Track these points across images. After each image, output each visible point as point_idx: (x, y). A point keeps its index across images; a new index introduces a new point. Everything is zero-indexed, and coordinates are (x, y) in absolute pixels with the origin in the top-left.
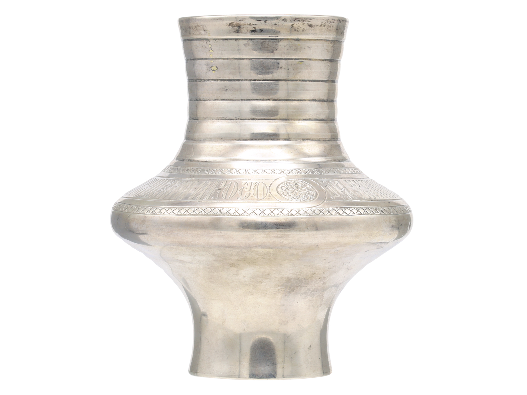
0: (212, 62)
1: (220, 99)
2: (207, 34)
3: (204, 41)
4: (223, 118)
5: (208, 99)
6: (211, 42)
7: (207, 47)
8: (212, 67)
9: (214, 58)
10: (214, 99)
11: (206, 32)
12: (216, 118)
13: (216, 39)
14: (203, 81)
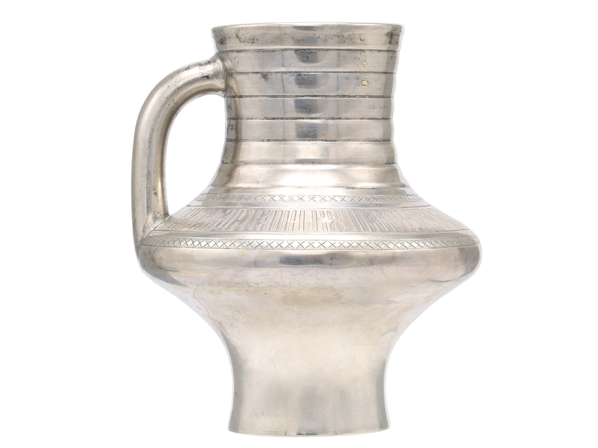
0: (363, 76)
1: (367, 118)
2: (364, 44)
3: (357, 52)
4: (370, 140)
5: (352, 118)
6: (366, 54)
7: (361, 59)
8: (363, 82)
9: (365, 71)
10: (361, 118)
11: (363, 41)
12: (363, 140)
13: (371, 50)
14: (348, 97)
